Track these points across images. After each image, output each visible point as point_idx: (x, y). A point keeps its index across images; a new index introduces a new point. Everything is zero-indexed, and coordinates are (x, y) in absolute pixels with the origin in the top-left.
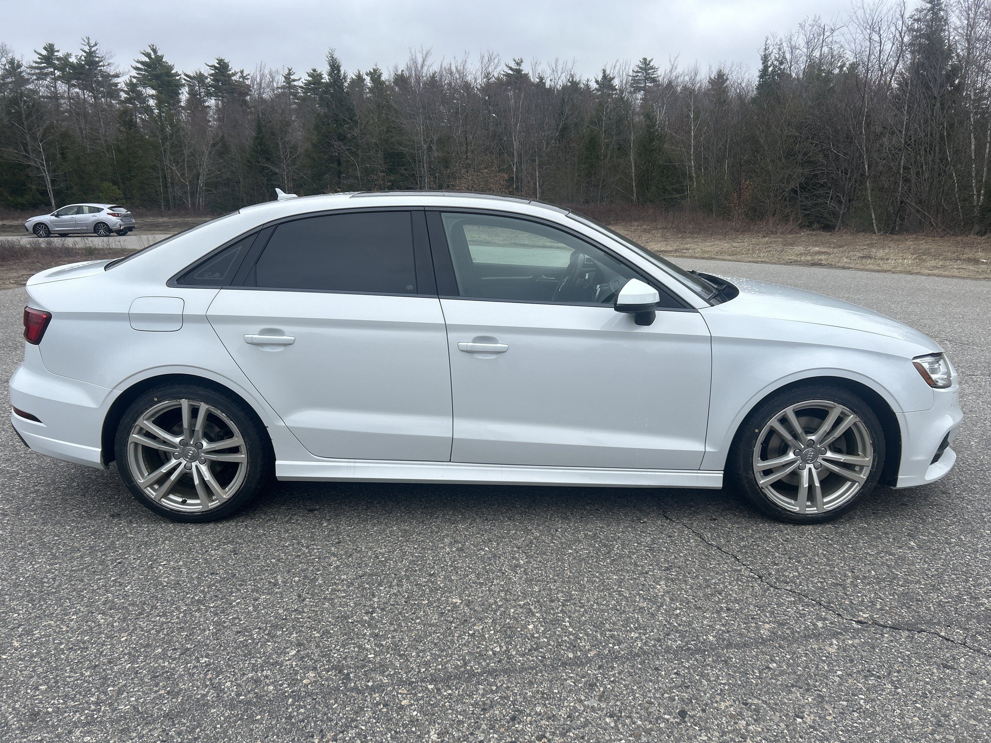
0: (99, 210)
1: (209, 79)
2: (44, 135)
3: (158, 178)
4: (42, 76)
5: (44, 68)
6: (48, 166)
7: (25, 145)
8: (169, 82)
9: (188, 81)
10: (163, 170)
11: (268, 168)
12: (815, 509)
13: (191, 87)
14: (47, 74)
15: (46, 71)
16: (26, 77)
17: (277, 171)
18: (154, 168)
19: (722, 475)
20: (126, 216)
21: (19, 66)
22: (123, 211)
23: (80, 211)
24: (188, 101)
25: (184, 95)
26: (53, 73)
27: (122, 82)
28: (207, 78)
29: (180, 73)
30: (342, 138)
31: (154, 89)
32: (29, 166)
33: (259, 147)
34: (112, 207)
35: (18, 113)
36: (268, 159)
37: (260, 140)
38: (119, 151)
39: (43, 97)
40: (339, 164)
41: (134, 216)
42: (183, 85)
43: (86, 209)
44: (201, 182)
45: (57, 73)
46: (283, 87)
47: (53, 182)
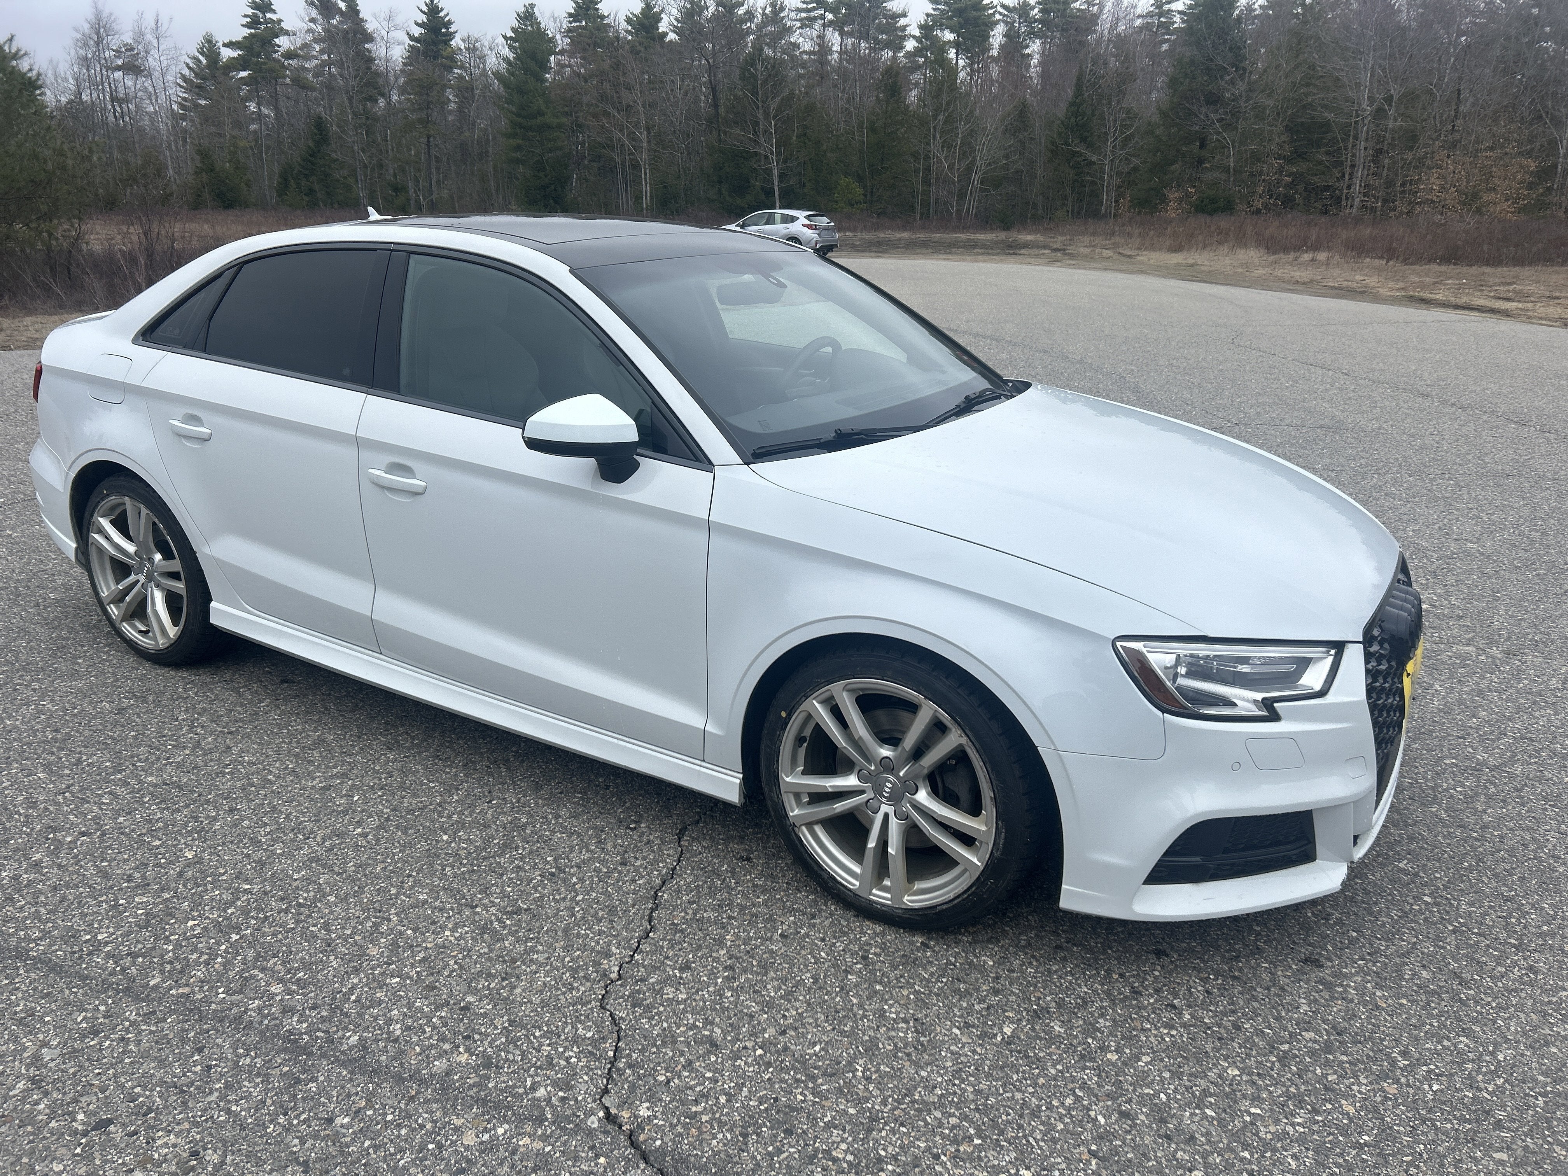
0: (793, 219)
1: (1036, 10)
2: (779, 110)
3: (917, 171)
4: (807, 23)
5: (814, 9)
6: (778, 153)
7: (757, 123)
8: (976, 19)
9: (1004, 15)
10: (927, 157)
11: (1081, 155)
12: (889, 896)
13: (1010, 25)
14: (814, 19)
15: (812, 14)
16: (789, 24)
17: (1094, 158)
18: (915, 155)
19: (738, 781)
20: (826, 229)
21: (782, 9)
22: (824, 221)
23: (770, 220)
24: (1002, 47)
25: (997, 37)
26: (823, 17)
27: (913, 24)
28: (1033, 8)
29: (995, 3)
30: (1213, 100)
31: (952, 31)
32: (756, 154)
33: (1073, 120)
34: (809, 216)
35: (754, 77)
36: (1083, 140)
37: (1076, 106)
38: (873, 130)
39: (805, 52)
40: (1202, 146)
41: (839, 228)
42: (997, 22)
43: (778, 218)
44: (975, 178)
45: (830, 16)
46: (1150, 15)
47: (782, 176)
